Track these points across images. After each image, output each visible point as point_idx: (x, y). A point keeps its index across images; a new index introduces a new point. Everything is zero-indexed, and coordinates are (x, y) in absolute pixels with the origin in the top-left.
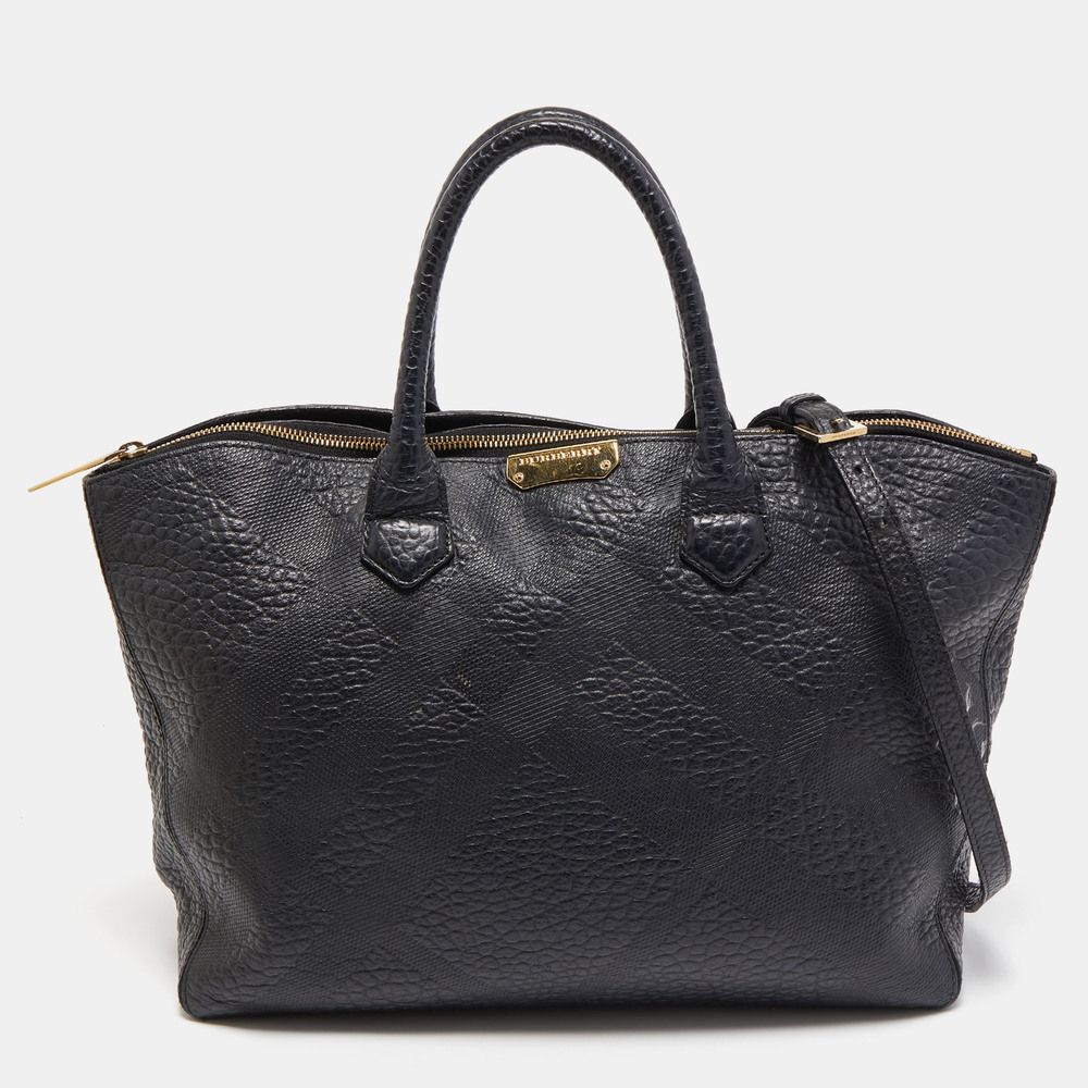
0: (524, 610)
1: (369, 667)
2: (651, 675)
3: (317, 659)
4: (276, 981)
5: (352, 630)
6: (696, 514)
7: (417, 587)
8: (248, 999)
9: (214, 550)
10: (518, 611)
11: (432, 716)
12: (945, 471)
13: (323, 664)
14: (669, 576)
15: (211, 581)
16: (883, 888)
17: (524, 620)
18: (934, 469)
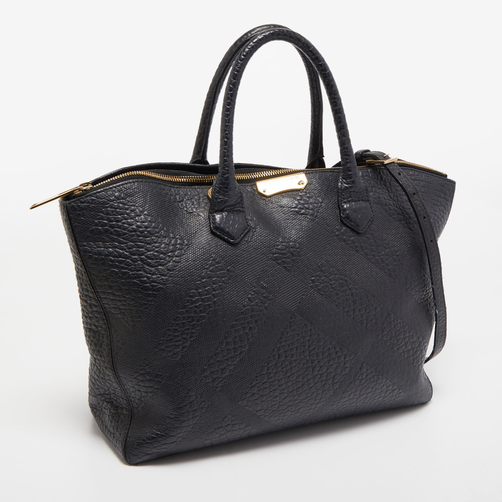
0: (285, 250)
1: (223, 282)
2: (336, 274)
3: (200, 280)
4: (181, 439)
5: (213, 265)
6: (345, 203)
7: (239, 243)
8: (165, 450)
9: (142, 232)
10: (282, 250)
11: (252, 302)
12: (422, 181)
13: (203, 282)
14: (338, 230)
15: (142, 247)
16: (419, 355)
17: (284, 254)
18: (418, 180)
